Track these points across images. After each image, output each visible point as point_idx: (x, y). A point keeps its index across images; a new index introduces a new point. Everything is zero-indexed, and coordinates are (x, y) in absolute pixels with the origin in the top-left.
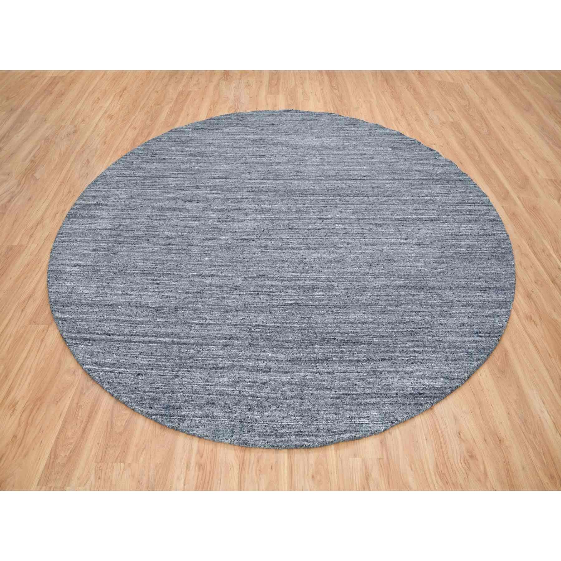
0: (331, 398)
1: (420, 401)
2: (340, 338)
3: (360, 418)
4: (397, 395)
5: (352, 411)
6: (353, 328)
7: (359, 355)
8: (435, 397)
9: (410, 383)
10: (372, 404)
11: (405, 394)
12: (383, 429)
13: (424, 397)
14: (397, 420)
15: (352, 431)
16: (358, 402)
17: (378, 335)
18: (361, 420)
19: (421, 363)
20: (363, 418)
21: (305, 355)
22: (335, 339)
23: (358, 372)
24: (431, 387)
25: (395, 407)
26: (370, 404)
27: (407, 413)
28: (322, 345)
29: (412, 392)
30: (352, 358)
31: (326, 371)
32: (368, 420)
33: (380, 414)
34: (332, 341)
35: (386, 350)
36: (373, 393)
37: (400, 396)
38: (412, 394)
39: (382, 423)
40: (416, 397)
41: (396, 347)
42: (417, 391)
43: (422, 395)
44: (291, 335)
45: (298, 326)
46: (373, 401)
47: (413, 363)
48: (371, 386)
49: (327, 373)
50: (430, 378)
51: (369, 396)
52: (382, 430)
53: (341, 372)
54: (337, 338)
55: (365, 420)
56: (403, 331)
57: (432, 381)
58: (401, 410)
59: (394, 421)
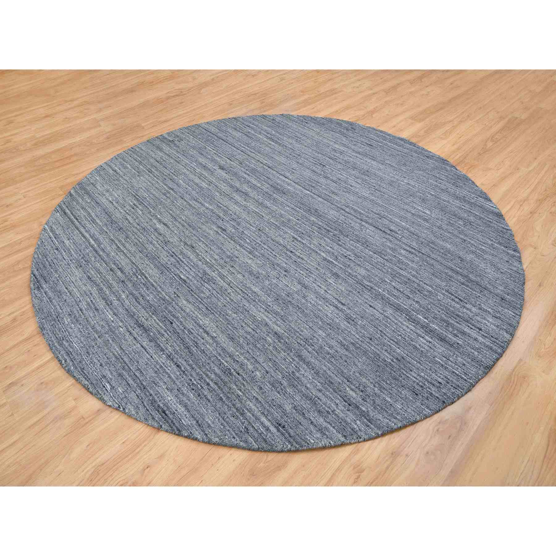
0: (113, 354)
1: (157, 416)
2: (175, 326)
3: (109, 382)
4: (150, 395)
5: (111, 373)
6: (194, 328)
7: (170, 347)
8: (170, 426)
9: (169, 399)
10: (128, 383)
11: (155, 401)
12: (110, 404)
13: (163, 418)
14: (124, 409)
15: (93, 384)
16: (122, 373)
17: (203, 349)
18: (107, 385)
19: (199, 395)
20: (110, 384)
21: (140, 315)
22: (172, 323)
23: (152, 357)
24: (178, 417)
25: (136, 401)
26: (127, 382)
27: (137, 413)
28: (158, 320)
29: (161, 405)
30: (162, 345)
31: (136, 336)
32: (111, 389)
33: (122, 394)
34: (168, 323)
35: (191, 362)
36: (138, 378)
37: (151, 398)
38: (159, 406)
39: (114, 400)
40: (158, 411)
41: (200, 368)
42: (165, 409)
43: (163, 415)
44: (152, 297)
45: (164, 295)
46: (131, 382)
47: (193, 390)
48: (145, 373)
49: (134, 338)
50: (189, 411)
51: (134, 377)
52: (108, 404)
53: (142, 346)
54: (174, 324)
55: (109, 387)
56: (223, 364)
57: (186, 415)
58: (137, 406)
59: (121, 407)
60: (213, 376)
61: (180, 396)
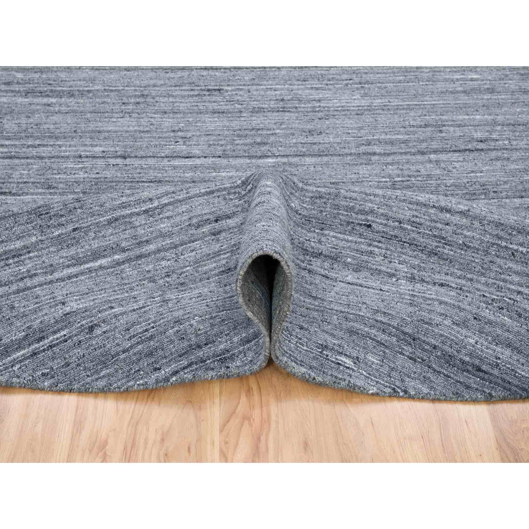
1: (472, 381)
3: (341, 353)
4: (434, 348)
5: (332, 335)
8: (505, 388)
9: (472, 341)
10: (378, 342)
11: (450, 356)
12: (374, 390)
13: (483, 379)
14: (406, 392)
15: (315, 368)
16: (353, 327)
17: (461, 242)
18: (341, 358)
20: (345, 355)
24: (508, 368)
25: (418, 368)
26: (373, 340)
27: (432, 388)
29: (467, 359)
32: (355, 363)
33: (382, 366)
36: (389, 325)
37: (439, 354)
38: (463, 362)
39: (377, 382)
40: (468, 371)
41: (483, 274)
42: (477, 362)
43: (481, 374)
46: (382, 337)
48: (394, 313)
50: (520, 352)
51: (379, 325)
52: (371, 392)
55: (349, 362)
57: (518, 360)
58: (424, 377)
59: (399, 391)
60: (516, 279)
61: (488, 328)
